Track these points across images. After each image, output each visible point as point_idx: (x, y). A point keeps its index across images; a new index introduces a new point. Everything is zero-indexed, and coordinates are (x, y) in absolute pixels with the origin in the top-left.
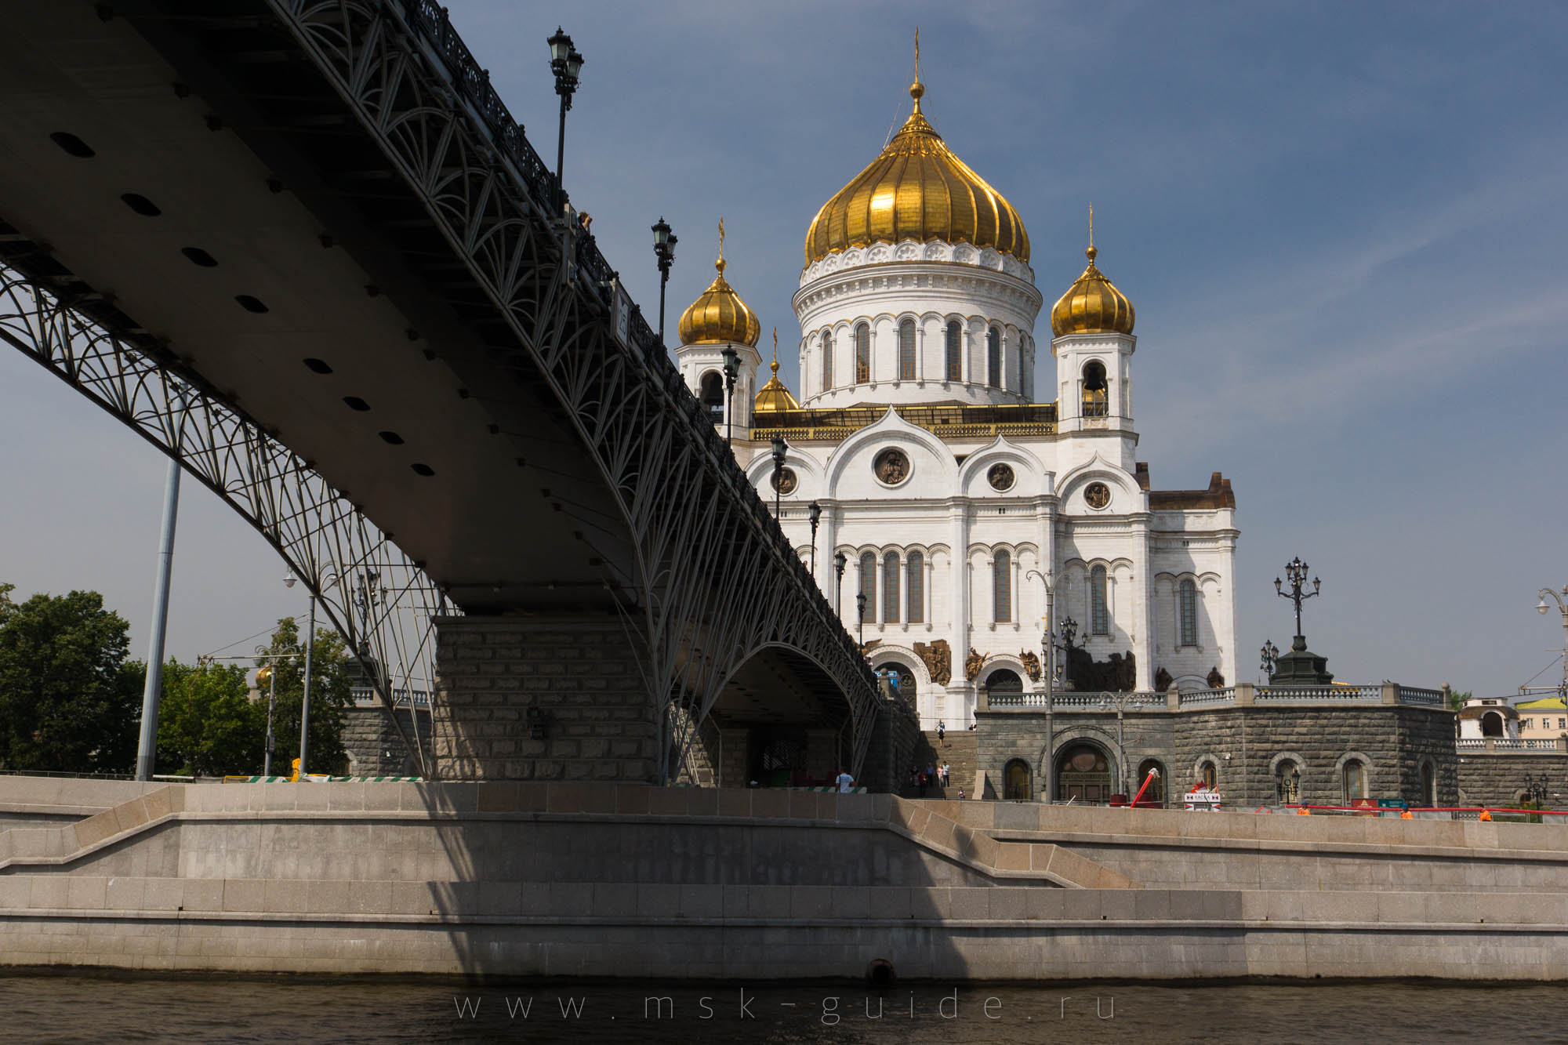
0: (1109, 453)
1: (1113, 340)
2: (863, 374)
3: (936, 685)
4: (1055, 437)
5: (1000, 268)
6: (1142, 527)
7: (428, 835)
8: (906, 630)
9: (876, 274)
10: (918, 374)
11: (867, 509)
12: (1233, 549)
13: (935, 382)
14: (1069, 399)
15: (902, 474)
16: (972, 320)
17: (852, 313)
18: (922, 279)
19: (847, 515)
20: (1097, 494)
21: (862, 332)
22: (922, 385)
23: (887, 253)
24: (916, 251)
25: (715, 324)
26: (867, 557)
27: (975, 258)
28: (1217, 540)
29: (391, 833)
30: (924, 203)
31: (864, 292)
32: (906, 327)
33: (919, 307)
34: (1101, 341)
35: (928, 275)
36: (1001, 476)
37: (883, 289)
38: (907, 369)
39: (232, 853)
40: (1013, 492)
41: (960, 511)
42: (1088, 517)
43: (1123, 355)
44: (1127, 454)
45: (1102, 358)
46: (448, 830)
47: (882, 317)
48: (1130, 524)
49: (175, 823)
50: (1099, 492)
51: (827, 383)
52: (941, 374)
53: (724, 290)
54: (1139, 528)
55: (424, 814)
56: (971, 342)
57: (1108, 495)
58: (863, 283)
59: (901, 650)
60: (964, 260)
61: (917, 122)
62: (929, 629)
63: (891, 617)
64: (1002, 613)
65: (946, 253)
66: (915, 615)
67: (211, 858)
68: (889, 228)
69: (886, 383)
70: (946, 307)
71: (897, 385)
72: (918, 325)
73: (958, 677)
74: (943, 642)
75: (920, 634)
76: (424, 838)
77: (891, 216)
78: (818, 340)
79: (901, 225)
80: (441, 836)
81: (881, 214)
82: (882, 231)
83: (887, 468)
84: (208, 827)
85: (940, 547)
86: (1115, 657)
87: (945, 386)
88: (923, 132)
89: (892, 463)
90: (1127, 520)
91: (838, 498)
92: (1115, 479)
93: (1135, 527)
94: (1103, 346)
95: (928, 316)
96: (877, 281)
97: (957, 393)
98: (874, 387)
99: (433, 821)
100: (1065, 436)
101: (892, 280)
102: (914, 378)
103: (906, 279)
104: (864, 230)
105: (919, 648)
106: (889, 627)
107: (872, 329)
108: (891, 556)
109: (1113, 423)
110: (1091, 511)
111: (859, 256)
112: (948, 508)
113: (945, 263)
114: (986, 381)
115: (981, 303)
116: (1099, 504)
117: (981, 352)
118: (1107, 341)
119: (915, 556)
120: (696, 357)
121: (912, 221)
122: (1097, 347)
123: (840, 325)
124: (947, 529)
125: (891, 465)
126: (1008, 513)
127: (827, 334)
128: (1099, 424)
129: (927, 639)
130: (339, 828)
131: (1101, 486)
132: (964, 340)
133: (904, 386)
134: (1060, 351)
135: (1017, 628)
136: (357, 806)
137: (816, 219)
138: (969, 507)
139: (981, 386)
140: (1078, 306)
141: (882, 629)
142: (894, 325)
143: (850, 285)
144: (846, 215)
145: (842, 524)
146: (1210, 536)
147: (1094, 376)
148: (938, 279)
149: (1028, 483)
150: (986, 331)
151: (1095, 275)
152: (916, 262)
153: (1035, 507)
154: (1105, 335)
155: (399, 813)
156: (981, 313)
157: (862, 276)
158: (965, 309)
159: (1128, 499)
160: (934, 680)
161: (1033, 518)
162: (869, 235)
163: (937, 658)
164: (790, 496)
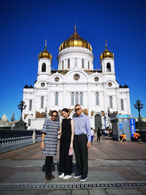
13: (80, 68)
14: (104, 69)
15: (79, 78)
16: (86, 59)
17: (67, 57)
18: (78, 52)
26: (72, 93)
31: (69, 54)
32: (76, 59)
33: (78, 57)
36: (97, 79)
37: (72, 54)
38: (76, 66)
40: (99, 82)
43: (113, 62)
47: (72, 58)
57: (112, 84)
60: (84, 50)
62: (84, 106)
66: (81, 104)
71: (74, 68)
73: (90, 115)
74: (86, 109)
85: (86, 92)
86: (114, 112)
89: (77, 76)
90: (115, 88)
91: (67, 82)
94: (110, 60)
107: (70, 60)
108: (77, 93)
110: (109, 87)
111: (68, 49)
112: (87, 84)
113: (81, 50)
117: (87, 64)
119: (81, 93)
120: (41, 60)
123: (65, 59)
124: (87, 88)
126: (98, 85)
127: (63, 61)
128: (110, 73)
132: (84, 62)
135: (100, 106)
138: (91, 84)
140: (106, 54)
145: (68, 87)
146: (126, 92)
149: (101, 80)
153: (103, 84)
159: (115, 85)
164: (58, 82)
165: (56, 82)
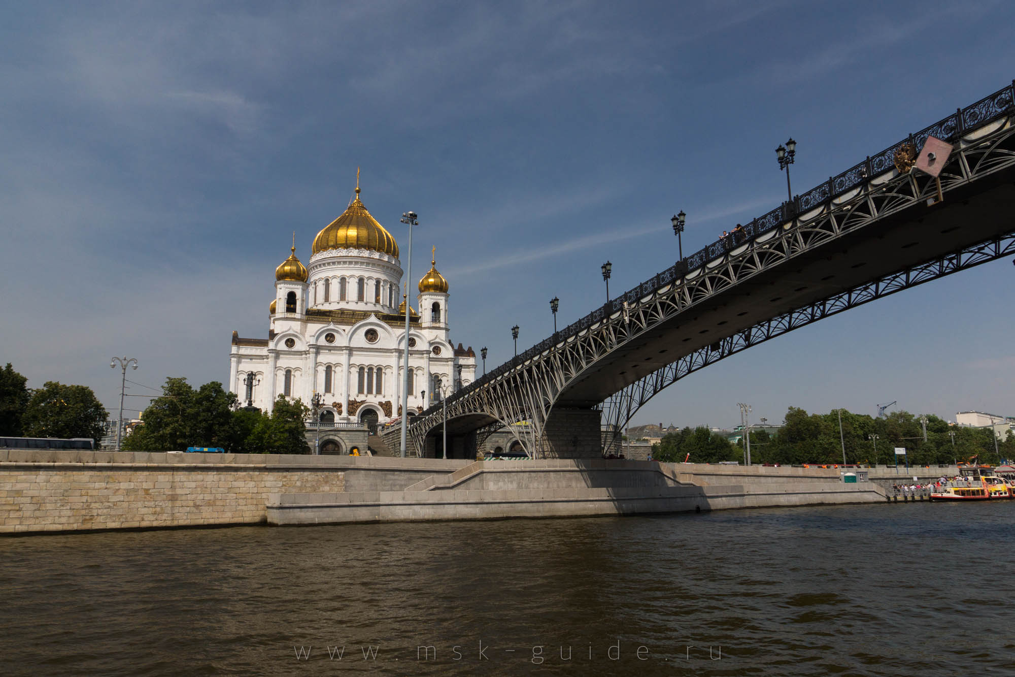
0: (441, 335)
1: (443, 295)
2: (343, 297)
3: (387, 417)
4: (421, 328)
5: (393, 263)
6: (452, 363)
7: (578, 475)
8: (375, 397)
9: (350, 260)
10: (365, 299)
11: (362, 351)
12: (475, 372)
13: (371, 303)
14: (426, 316)
15: (376, 339)
16: (385, 281)
17: (339, 273)
18: (368, 264)
19: (354, 353)
20: (437, 350)
21: (343, 281)
22: (366, 304)
23: (354, 252)
24: (366, 253)
25: (294, 273)
26: (361, 369)
27: (386, 258)
28: (470, 368)
29: (568, 475)
30: (369, 235)
31: (345, 266)
32: (361, 281)
33: (366, 274)
34: (439, 295)
35: (370, 262)
36: (412, 342)
37: (353, 266)
38: (361, 297)
39: (512, 482)
40: (415, 348)
41: (397, 354)
42: (433, 358)
43: (446, 301)
44: (447, 336)
45: (439, 301)
46: (584, 473)
47: (352, 276)
48: (448, 361)
49: (482, 473)
50: (437, 349)
51: (327, 299)
52: (373, 300)
53: (295, 260)
54: (451, 363)
55: (576, 469)
56: (384, 289)
57: (440, 350)
58: (345, 263)
59: (374, 404)
60: (382, 259)
61: (359, 202)
62: (384, 397)
63: (370, 391)
64: (410, 391)
65: (376, 255)
66: (379, 391)
67: (501, 484)
68: (355, 243)
69: (353, 302)
70: (376, 275)
71: (357, 303)
72: (365, 281)
73: (395, 415)
74: (389, 402)
75: (380, 399)
76: (577, 476)
77: (356, 238)
78: (323, 282)
79: (359, 243)
80: (582, 475)
81: (351, 237)
82: (352, 244)
83: (369, 336)
84: (498, 474)
85: (388, 367)
87: (375, 304)
88: (360, 206)
89: (372, 334)
90: (447, 360)
91: (351, 346)
92: (443, 345)
93: (450, 363)
94: (440, 297)
95: (369, 278)
96: (350, 263)
97: (378, 308)
98: (347, 303)
99: (581, 471)
100: (425, 328)
101: (356, 263)
102: (363, 301)
103: (362, 263)
104: (344, 242)
105: (381, 404)
106: (369, 396)
107: (347, 280)
108: (371, 369)
109: (442, 325)
110: (435, 356)
111: (343, 252)
112: (392, 352)
113: (376, 259)
114: (388, 304)
115: (387, 275)
116: (437, 354)
117: (387, 293)
118: (441, 295)
119: (379, 369)
120: (286, 285)
121: (364, 241)
122: (438, 297)
123: (334, 277)
124: (392, 360)
125: (371, 335)
126: (413, 356)
127: (327, 280)
128: (437, 325)
129: (384, 401)
130: (552, 473)
131: (438, 347)
132: (381, 288)
133: (360, 303)
134: (424, 297)
135: (416, 398)
136: (556, 467)
137: (318, 235)
138: (400, 352)
139: (386, 306)
140: (431, 282)
141: (367, 396)
142: (357, 280)
143: (339, 263)
144: (337, 235)
145: (352, 356)
146: (468, 366)
147: (436, 308)
148: (374, 265)
149: (421, 345)
150: (389, 286)
151: (435, 271)
152: (366, 257)
153: (423, 354)
154: (441, 293)
155: (569, 468)
156: (387, 279)
157: (345, 260)
158: (382, 277)
159: (447, 352)
160: (386, 416)
161: (422, 358)
162: (346, 244)
163: (387, 407)
164: (333, 345)
165: (327, 344)
